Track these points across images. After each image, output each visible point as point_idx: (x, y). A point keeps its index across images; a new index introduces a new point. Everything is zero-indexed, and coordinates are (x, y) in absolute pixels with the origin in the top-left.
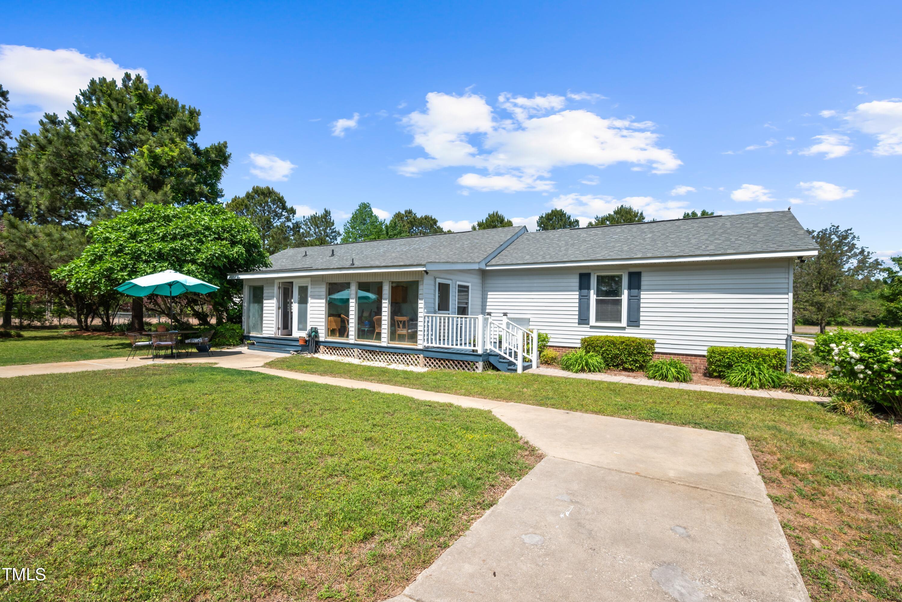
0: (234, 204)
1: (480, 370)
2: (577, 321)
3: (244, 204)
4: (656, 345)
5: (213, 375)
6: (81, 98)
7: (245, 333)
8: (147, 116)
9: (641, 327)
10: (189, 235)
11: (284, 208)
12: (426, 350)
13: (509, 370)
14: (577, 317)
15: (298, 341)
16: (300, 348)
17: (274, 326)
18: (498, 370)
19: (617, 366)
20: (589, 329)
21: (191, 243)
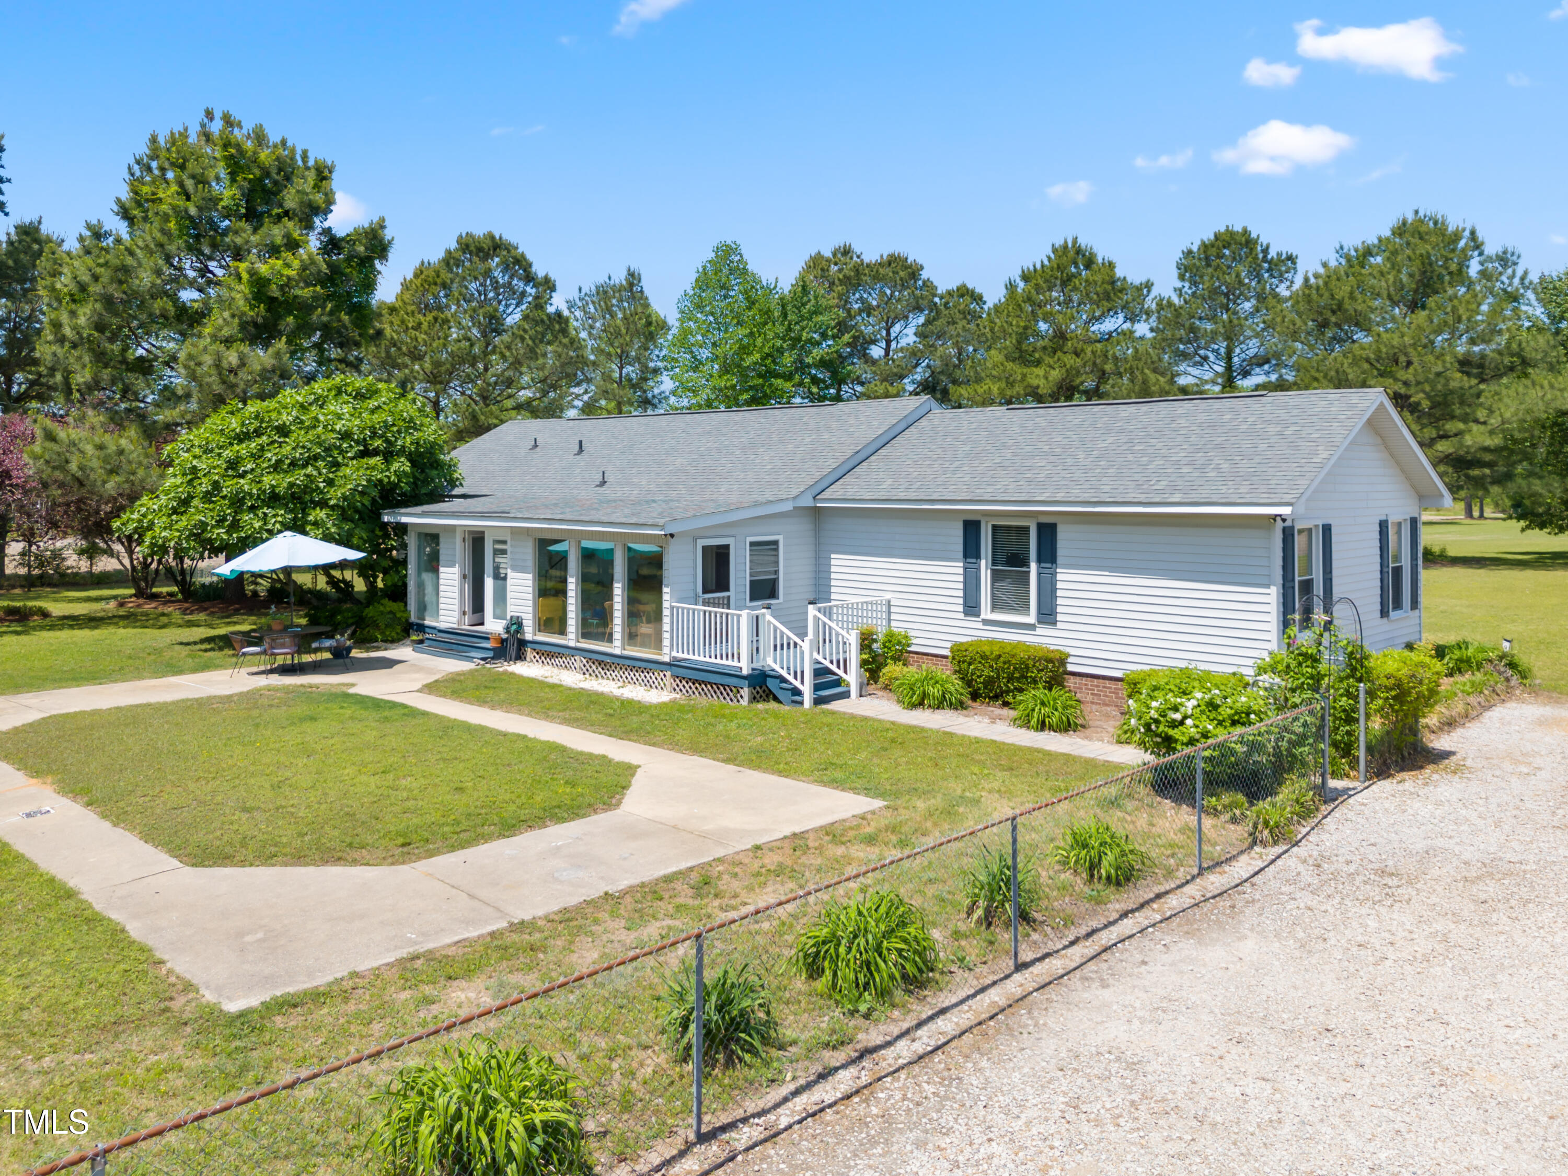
0: (418, 282)
1: (744, 702)
2: (961, 608)
3: (439, 281)
4: (1070, 660)
5: (342, 708)
6: (136, 168)
7: (413, 619)
8: (243, 195)
9: (1059, 625)
10: (316, 458)
11: (529, 278)
12: (673, 665)
13: (793, 702)
14: (961, 601)
15: (488, 639)
16: (491, 654)
17: (456, 608)
18: (779, 702)
19: (996, 697)
20: (980, 626)
21: (318, 472)
